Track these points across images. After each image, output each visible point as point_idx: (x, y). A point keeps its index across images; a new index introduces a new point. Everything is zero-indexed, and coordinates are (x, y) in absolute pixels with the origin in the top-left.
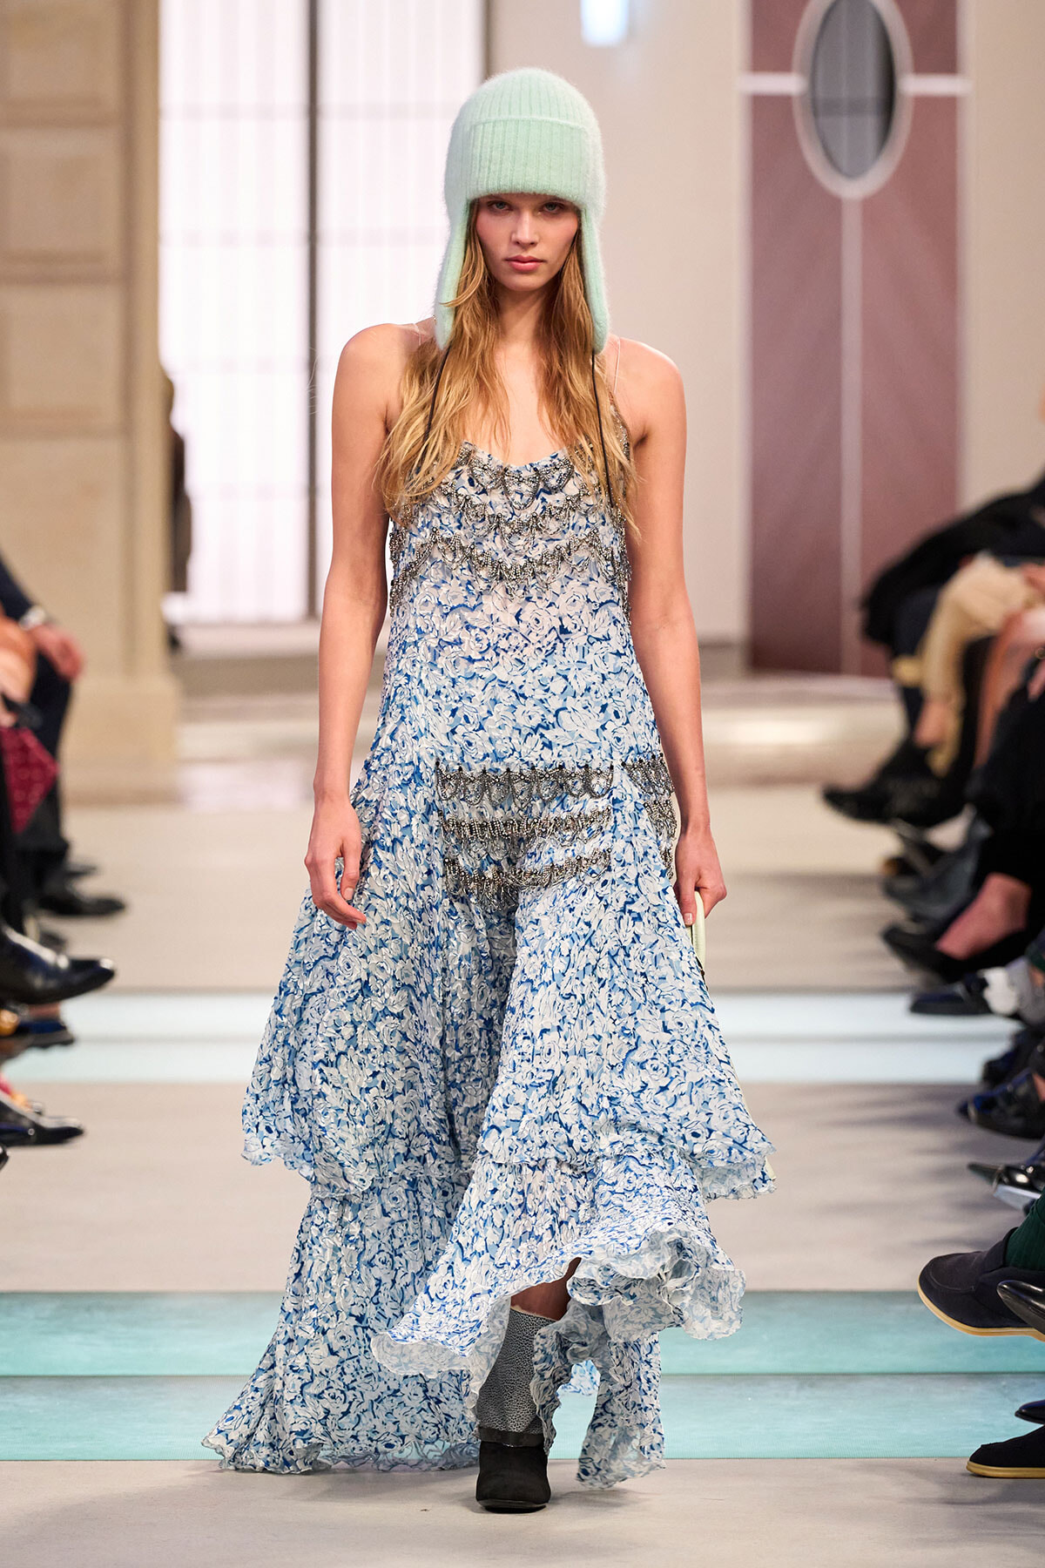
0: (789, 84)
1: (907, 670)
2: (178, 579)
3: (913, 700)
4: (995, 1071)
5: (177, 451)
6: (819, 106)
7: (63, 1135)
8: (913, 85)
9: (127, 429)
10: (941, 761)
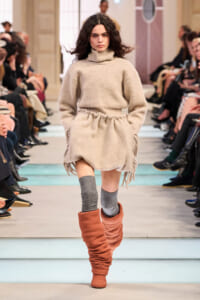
0: (140, 8)
1: (155, 84)
2: (62, 72)
3: (156, 88)
4: (166, 136)
5: (62, 56)
6: (145, 11)
7: (45, 144)
8: (157, 8)
9: (55, 52)
10: (160, 96)
